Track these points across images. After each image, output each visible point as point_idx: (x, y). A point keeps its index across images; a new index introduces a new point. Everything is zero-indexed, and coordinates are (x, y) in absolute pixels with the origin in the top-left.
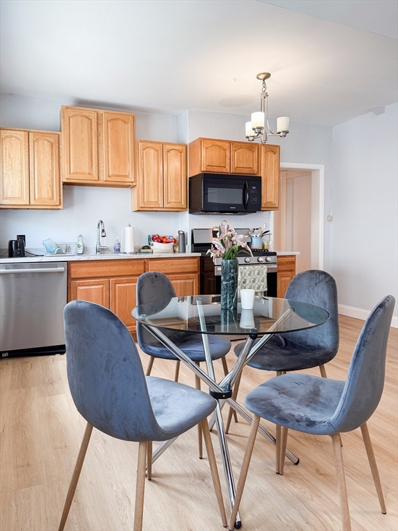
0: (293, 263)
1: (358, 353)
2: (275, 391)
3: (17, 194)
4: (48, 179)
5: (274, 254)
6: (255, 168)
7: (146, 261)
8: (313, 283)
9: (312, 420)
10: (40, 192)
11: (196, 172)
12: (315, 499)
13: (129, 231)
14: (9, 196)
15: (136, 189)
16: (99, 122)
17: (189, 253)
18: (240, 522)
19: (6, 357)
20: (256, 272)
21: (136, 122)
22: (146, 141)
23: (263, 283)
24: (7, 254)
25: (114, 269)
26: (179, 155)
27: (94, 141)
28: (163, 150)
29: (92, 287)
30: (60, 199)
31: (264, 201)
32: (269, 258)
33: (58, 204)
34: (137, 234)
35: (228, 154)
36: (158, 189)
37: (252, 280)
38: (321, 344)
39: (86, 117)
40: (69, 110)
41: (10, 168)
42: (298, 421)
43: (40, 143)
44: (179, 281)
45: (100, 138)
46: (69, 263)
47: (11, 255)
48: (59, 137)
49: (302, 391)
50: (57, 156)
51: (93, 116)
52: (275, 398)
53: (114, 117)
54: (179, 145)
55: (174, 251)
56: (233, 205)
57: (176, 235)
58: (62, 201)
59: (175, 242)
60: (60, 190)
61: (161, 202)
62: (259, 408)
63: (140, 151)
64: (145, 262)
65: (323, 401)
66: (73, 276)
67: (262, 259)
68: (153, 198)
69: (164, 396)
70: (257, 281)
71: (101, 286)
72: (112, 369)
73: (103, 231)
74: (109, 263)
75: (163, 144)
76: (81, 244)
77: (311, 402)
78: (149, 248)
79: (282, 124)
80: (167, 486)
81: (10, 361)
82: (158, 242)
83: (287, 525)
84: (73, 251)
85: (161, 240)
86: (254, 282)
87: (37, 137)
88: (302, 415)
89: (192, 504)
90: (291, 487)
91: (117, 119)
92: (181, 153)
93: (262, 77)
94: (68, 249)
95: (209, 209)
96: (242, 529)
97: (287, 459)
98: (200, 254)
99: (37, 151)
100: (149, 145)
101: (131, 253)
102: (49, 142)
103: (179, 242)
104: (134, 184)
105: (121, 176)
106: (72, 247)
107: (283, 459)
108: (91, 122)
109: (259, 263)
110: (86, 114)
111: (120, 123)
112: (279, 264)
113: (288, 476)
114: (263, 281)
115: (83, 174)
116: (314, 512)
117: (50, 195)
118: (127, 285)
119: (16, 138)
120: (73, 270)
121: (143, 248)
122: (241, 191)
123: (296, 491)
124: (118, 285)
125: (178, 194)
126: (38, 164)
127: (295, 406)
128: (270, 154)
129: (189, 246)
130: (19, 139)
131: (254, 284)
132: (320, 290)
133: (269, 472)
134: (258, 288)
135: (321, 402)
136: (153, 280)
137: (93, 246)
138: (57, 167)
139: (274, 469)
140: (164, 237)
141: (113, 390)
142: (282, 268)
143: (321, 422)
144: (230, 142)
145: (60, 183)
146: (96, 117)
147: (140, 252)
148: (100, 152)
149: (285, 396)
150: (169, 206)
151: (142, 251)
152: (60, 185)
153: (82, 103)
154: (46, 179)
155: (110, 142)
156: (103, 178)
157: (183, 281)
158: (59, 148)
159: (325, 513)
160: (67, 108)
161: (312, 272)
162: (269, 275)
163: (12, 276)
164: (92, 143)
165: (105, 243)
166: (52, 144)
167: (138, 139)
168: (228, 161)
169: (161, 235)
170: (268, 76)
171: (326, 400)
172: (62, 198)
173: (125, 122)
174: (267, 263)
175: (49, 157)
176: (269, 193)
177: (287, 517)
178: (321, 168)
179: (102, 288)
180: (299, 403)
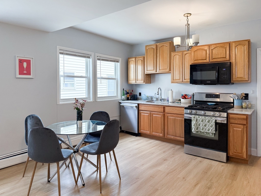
4: (141, 73)
6: (227, 57)
7: (165, 106)
15: (170, 74)
20: (207, 120)
22: (175, 52)
23: (211, 128)
27: (155, 57)
28: (183, 54)
29: (145, 114)
31: (235, 77)
32: (219, 114)
35: (208, 52)
36: (180, 73)
37: (204, 125)
43: (139, 61)
46: (138, 104)
48: (144, 58)
50: (143, 65)
53: (162, 45)
56: (209, 81)
60: (144, 77)
61: (181, 79)
63: (173, 57)
66: (140, 109)
68: (178, 78)
70: (207, 126)
71: (148, 115)
74: (151, 106)
75: (183, 52)
85: (184, 97)
86: (205, 126)
87: (138, 59)
91: (164, 46)
99: (138, 64)
100: (177, 54)
102: (141, 60)
103: (192, 99)
104: (170, 72)
105: (164, 69)
108: (154, 49)
114: (211, 126)
117: (141, 79)
118: (157, 116)
121: (179, 100)
122: (215, 72)
124: (154, 115)
128: (240, 46)
131: (205, 127)
134: (208, 131)
138: (143, 69)
142: (234, 121)
144: (209, 45)
146: (156, 47)
148: (157, 61)
150: (185, 81)
152: (144, 75)
155: (160, 56)
156: (158, 71)
158: (144, 62)
168: (208, 56)
173: (166, 46)
175: (141, 65)
176: (239, 72)
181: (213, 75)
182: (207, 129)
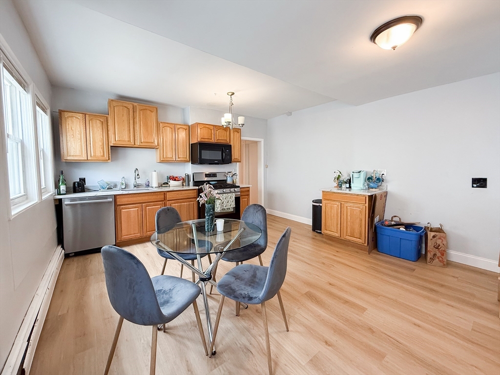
0: (249, 191)
1: (273, 261)
2: (233, 277)
3: (78, 153)
4: (100, 144)
5: (239, 187)
6: (228, 140)
8: (255, 211)
9: (251, 296)
10: (95, 152)
11: (195, 141)
12: (255, 328)
13: (154, 174)
14: (72, 154)
15: (159, 150)
16: (134, 110)
17: (191, 187)
18: (215, 352)
19: (73, 256)
20: (229, 197)
21: (158, 111)
22: (165, 123)
24: (72, 190)
25: (145, 198)
26: (185, 131)
27: (131, 122)
28: (174, 127)
29: (131, 209)
30: (109, 157)
31: (233, 158)
32: (236, 189)
33: (108, 159)
34: (160, 176)
35: (213, 132)
36: (172, 150)
38: (259, 243)
39: (125, 107)
40: (114, 102)
41: (72, 136)
42: (244, 298)
43: (94, 122)
44: (186, 203)
45: (135, 120)
46: (115, 196)
47: (75, 191)
48: (107, 118)
49: (247, 276)
50: (106, 130)
51: (130, 107)
52: (233, 283)
53: (144, 108)
54: (185, 125)
55: (183, 185)
56: (216, 160)
57: (184, 176)
58: (110, 157)
59: (183, 180)
60: (109, 151)
61: (174, 158)
62: (224, 292)
63: (161, 128)
64: (165, 193)
65: (257, 281)
66: (118, 204)
67: (232, 190)
68: (169, 155)
69: (170, 289)
70: (229, 202)
71: (137, 209)
72: (133, 287)
73: (138, 175)
74: (142, 195)
75: (175, 124)
76: (124, 182)
77: (251, 283)
78: (168, 184)
79: (241, 120)
80: (175, 335)
81: (76, 259)
82: (173, 180)
83: (240, 348)
84: (119, 187)
85: (174, 179)
86: (228, 202)
87: (92, 118)
88: (246, 293)
89: (189, 343)
90: (243, 323)
91: (146, 109)
92: (186, 130)
93: (230, 94)
94: (115, 186)
95: (202, 162)
96: (216, 354)
97: (241, 306)
98: (197, 188)
99: (92, 127)
100: (167, 125)
101: (156, 187)
102: (100, 121)
103: (185, 180)
104: (157, 147)
105: (149, 142)
106: (118, 184)
107: (239, 306)
108: (129, 110)
109: (231, 192)
110: (126, 105)
111: (148, 112)
112: (241, 192)
113: (242, 316)
114: (233, 202)
115: (124, 141)
116: (254, 337)
117: (102, 154)
118: (154, 207)
119: (76, 117)
120: (118, 200)
121: (164, 184)
122: (221, 152)
123: (246, 325)
124: (148, 208)
125: (185, 153)
126: (93, 134)
127: (243, 287)
128: (236, 133)
129: (191, 183)
130: (78, 118)
131: (228, 204)
132: (259, 215)
133: (232, 316)
134: (230, 206)
135: (256, 282)
136: (166, 212)
137: (132, 182)
138: (107, 136)
139: (235, 313)
140: (176, 177)
141: (135, 299)
142: (243, 194)
143: (255, 298)
144: (214, 126)
145: (108, 146)
146: (132, 107)
147: (162, 186)
148: (135, 128)
149: (238, 281)
150: (179, 160)
151: (163, 185)
152: (108, 148)
153: (123, 98)
154: (99, 144)
155: (141, 122)
156: (138, 143)
157: (188, 203)
158: (107, 125)
159: (260, 336)
160: (112, 100)
161: (255, 205)
162: (236, 198)
163: (79, 206)
164: (130, 123)
165: (139, 181)
166: (102, 122)
167: (160, 121)
168: (213, 136)
169: (175, 176)
170: (233, 94)
171: (260, 280)
172: (110, 155)
173: (151, 111)
174: (235, 192)
175: (100, 130)
176: (235, 154)
177: (240, 342)
178: (262, 141)
179: (138, 210)
180: (245, 284)
181: (217, 155)
182: (225, 205)
